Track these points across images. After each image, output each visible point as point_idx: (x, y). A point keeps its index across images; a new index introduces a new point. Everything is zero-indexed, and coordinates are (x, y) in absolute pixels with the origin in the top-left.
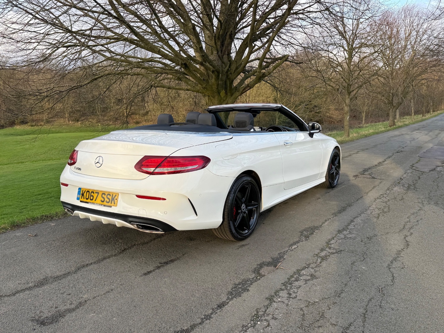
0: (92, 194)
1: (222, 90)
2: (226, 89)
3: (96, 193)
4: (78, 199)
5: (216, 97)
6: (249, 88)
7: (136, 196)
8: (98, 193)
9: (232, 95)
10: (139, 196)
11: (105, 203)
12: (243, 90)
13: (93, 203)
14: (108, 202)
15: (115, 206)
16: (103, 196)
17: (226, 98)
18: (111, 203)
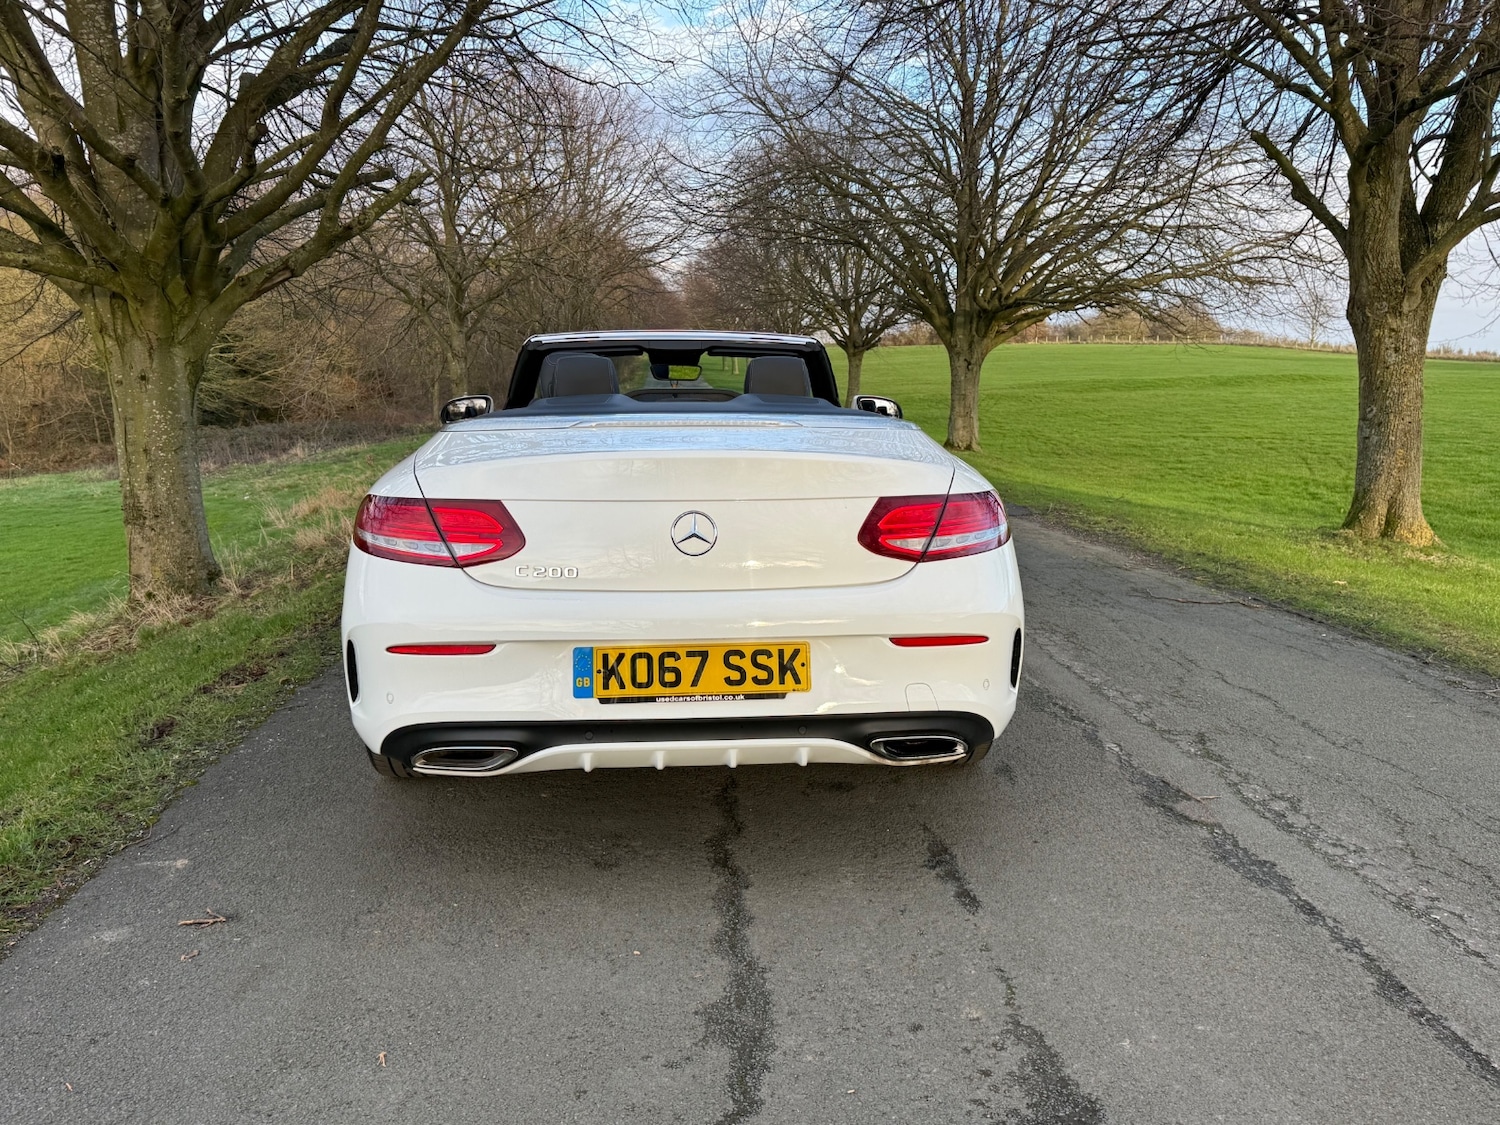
0: (669, 662)
1: (174, 276)
2: (186, 271)
3: (690, 654)
4: (581, 693)
5: (155, 302)
6: (288, 274)
7: (891, 639)
8: (704, 655)
9: (213, 298)
10: (900, 641)
11: (749, 686)
12: (267, 280)
13: (684, 697)
14: (768, 681)
15: (803, 690)
16: (734, 660)
17: (192, 309)
18: (782, 682)
